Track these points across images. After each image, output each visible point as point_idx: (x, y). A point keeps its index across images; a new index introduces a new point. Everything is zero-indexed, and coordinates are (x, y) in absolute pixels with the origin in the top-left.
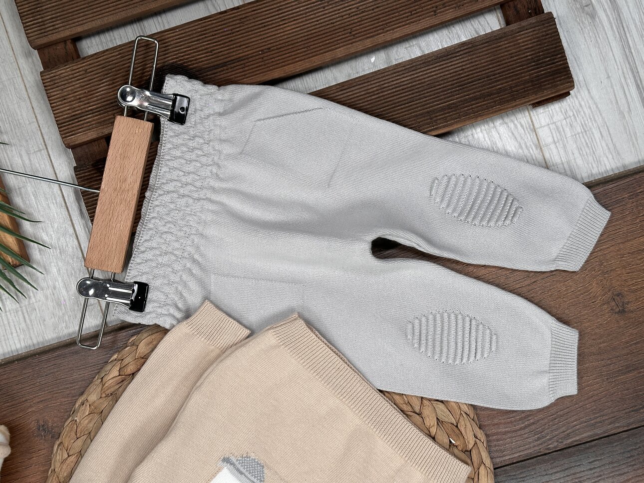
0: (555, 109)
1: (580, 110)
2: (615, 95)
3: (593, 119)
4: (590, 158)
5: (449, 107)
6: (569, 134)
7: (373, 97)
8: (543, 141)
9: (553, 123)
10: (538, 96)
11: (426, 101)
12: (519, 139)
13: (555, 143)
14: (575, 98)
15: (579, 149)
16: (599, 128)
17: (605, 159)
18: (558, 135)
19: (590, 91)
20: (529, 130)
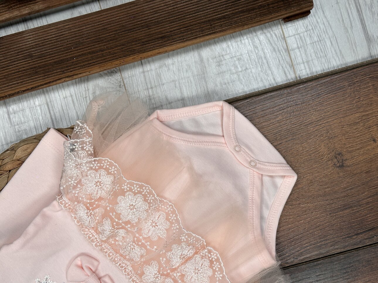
0: (299, 24)
1: (317, 25)
2: (342, 16)
3: (325, 32)
4: (323, 60)
5: (224, 17)
6: (309, 42)
7: (170, 8)
8: (290, 46)
9: (298, 34)
10: (287, 12)
11: (208, 12)
12: (273, 45)
13: (299, 49)
14: (314, 17)
15: (316, 53)
16: (330, 39)
17: (333, 60)
18: (301, 42)
19: (324, 12)
20: (280, 38)
